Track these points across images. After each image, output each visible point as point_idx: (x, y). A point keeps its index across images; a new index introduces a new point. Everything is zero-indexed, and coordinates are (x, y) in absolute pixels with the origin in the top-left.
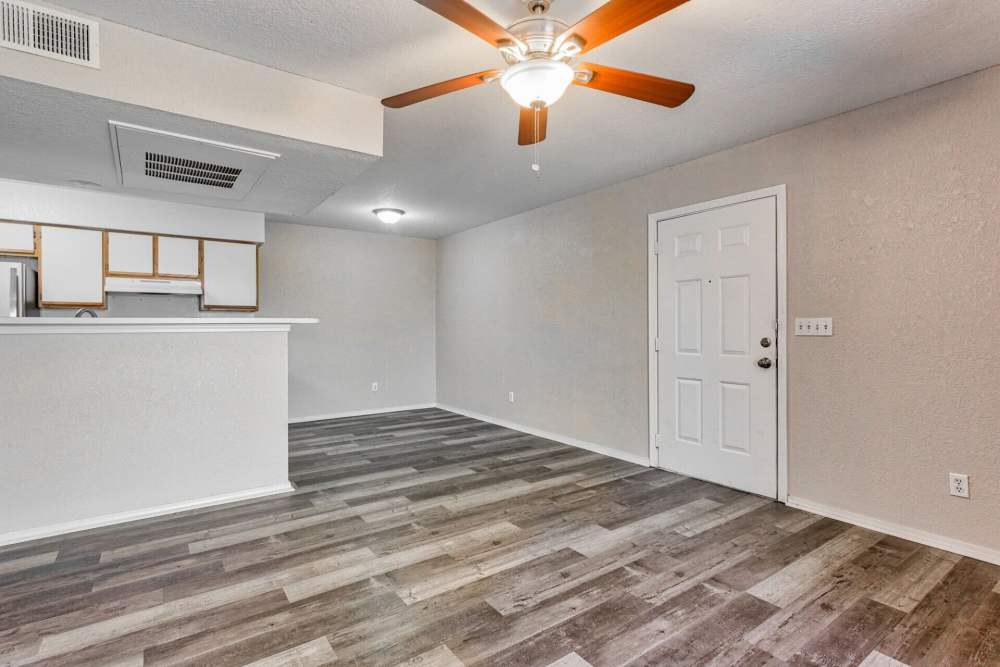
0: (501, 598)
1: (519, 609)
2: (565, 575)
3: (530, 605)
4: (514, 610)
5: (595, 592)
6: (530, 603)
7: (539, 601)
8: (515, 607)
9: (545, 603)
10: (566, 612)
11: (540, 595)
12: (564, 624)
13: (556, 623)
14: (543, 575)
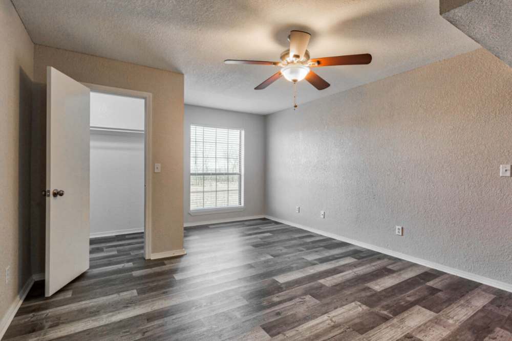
0: (312, 303)
1: (302, 297)
2: (278, 314)
3: (298, 299)
4: (304, 297)
5: (265, 304)
6: (298, 300)
7: (293, 300)
8: (305, 298)
9: (291, 299)
10: (282, 296)
11: (293, 303)
12: (283, 291)
13: (286, 292)
14: (291, 315)
